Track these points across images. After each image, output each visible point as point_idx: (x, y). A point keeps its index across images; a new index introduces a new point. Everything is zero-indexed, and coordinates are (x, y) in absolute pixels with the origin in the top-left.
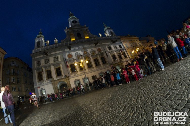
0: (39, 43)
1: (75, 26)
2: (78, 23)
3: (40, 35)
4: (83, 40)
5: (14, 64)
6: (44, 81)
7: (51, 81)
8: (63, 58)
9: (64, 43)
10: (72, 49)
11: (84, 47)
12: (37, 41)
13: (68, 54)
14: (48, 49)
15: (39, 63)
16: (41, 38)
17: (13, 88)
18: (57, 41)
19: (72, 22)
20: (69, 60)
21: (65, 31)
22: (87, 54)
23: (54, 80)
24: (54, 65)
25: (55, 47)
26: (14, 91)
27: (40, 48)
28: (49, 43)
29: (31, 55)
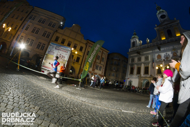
0: (134, 43)
1: (164, 21)
2: (166, 18)
3: (134, 36)
4: (173, 38)
5: (116, 57)
6: (134, 75)
7: (138, 77)
8: (153, 58)
9: (155, 43)
10: (162, 49)
11: (174, 47)
12: (132, 41)
13: (158, 54)
14: (141, 49)
15: (133, 60)
16: (135, 38)
17: (113, 74)
18: (149, 40)
19: (161, 18)
20: (157, 61)
21: (155, 29)
22: (176, 56)
23: (142, 76)
24: (144, 63)
25: (147, 47)
26: (113, 76)
27: (135, 48)
28: (142, 43)
29: (128, 53)
